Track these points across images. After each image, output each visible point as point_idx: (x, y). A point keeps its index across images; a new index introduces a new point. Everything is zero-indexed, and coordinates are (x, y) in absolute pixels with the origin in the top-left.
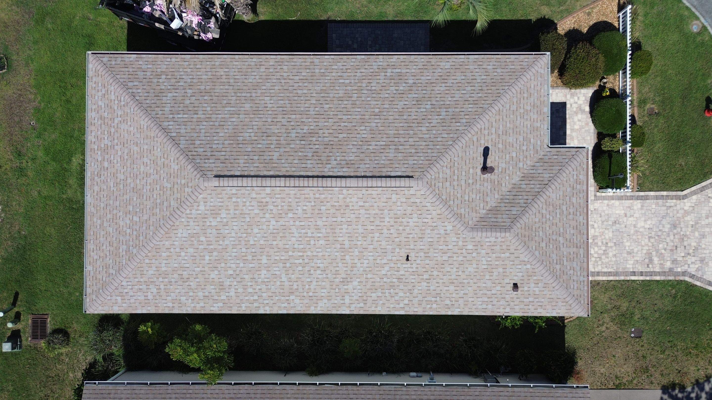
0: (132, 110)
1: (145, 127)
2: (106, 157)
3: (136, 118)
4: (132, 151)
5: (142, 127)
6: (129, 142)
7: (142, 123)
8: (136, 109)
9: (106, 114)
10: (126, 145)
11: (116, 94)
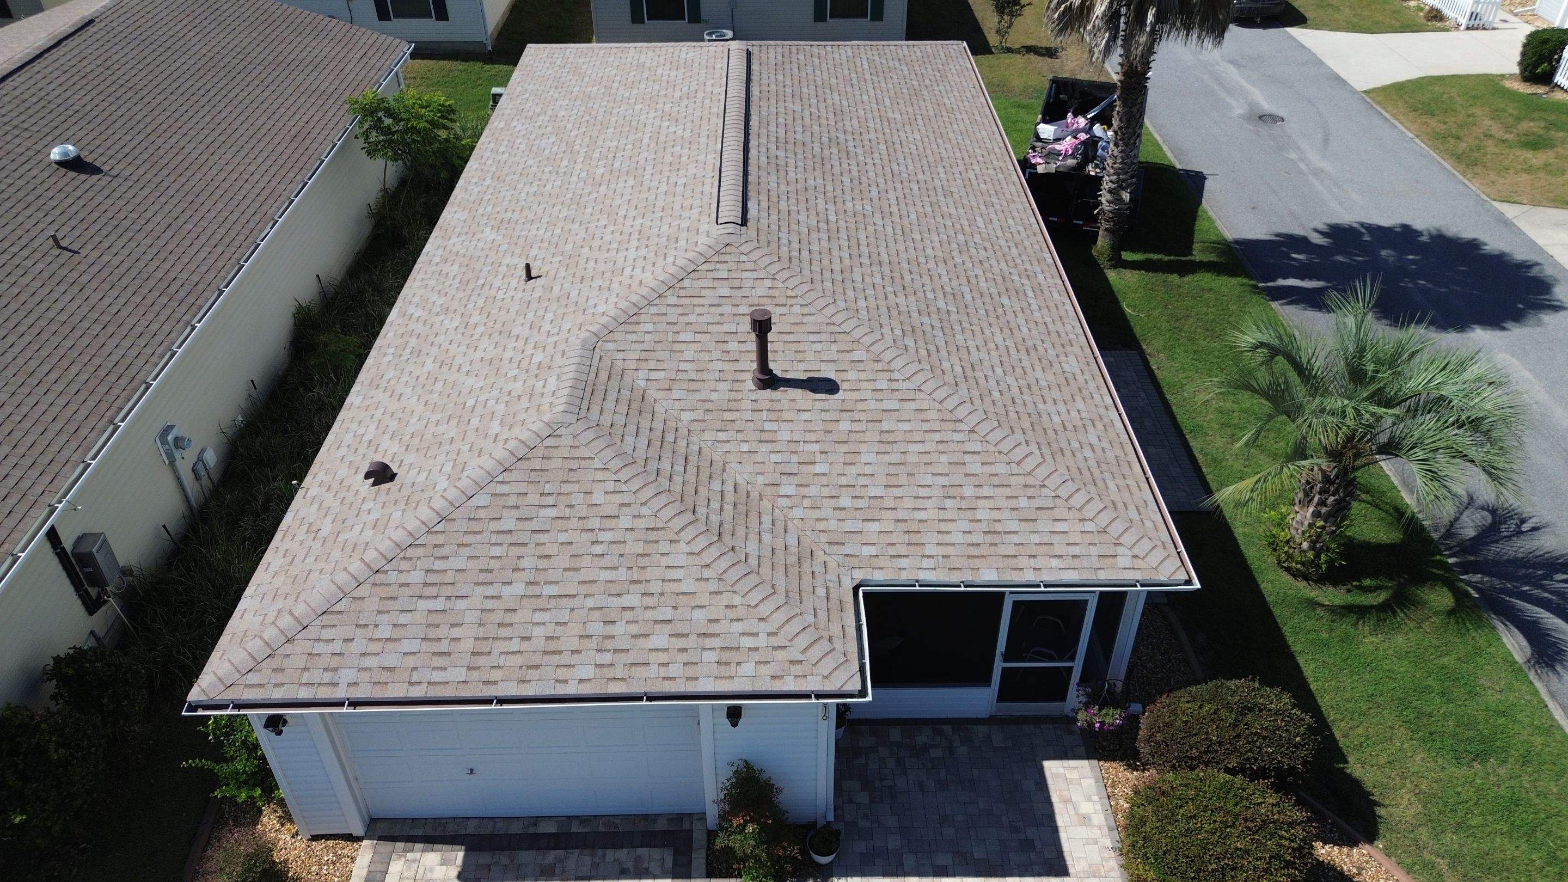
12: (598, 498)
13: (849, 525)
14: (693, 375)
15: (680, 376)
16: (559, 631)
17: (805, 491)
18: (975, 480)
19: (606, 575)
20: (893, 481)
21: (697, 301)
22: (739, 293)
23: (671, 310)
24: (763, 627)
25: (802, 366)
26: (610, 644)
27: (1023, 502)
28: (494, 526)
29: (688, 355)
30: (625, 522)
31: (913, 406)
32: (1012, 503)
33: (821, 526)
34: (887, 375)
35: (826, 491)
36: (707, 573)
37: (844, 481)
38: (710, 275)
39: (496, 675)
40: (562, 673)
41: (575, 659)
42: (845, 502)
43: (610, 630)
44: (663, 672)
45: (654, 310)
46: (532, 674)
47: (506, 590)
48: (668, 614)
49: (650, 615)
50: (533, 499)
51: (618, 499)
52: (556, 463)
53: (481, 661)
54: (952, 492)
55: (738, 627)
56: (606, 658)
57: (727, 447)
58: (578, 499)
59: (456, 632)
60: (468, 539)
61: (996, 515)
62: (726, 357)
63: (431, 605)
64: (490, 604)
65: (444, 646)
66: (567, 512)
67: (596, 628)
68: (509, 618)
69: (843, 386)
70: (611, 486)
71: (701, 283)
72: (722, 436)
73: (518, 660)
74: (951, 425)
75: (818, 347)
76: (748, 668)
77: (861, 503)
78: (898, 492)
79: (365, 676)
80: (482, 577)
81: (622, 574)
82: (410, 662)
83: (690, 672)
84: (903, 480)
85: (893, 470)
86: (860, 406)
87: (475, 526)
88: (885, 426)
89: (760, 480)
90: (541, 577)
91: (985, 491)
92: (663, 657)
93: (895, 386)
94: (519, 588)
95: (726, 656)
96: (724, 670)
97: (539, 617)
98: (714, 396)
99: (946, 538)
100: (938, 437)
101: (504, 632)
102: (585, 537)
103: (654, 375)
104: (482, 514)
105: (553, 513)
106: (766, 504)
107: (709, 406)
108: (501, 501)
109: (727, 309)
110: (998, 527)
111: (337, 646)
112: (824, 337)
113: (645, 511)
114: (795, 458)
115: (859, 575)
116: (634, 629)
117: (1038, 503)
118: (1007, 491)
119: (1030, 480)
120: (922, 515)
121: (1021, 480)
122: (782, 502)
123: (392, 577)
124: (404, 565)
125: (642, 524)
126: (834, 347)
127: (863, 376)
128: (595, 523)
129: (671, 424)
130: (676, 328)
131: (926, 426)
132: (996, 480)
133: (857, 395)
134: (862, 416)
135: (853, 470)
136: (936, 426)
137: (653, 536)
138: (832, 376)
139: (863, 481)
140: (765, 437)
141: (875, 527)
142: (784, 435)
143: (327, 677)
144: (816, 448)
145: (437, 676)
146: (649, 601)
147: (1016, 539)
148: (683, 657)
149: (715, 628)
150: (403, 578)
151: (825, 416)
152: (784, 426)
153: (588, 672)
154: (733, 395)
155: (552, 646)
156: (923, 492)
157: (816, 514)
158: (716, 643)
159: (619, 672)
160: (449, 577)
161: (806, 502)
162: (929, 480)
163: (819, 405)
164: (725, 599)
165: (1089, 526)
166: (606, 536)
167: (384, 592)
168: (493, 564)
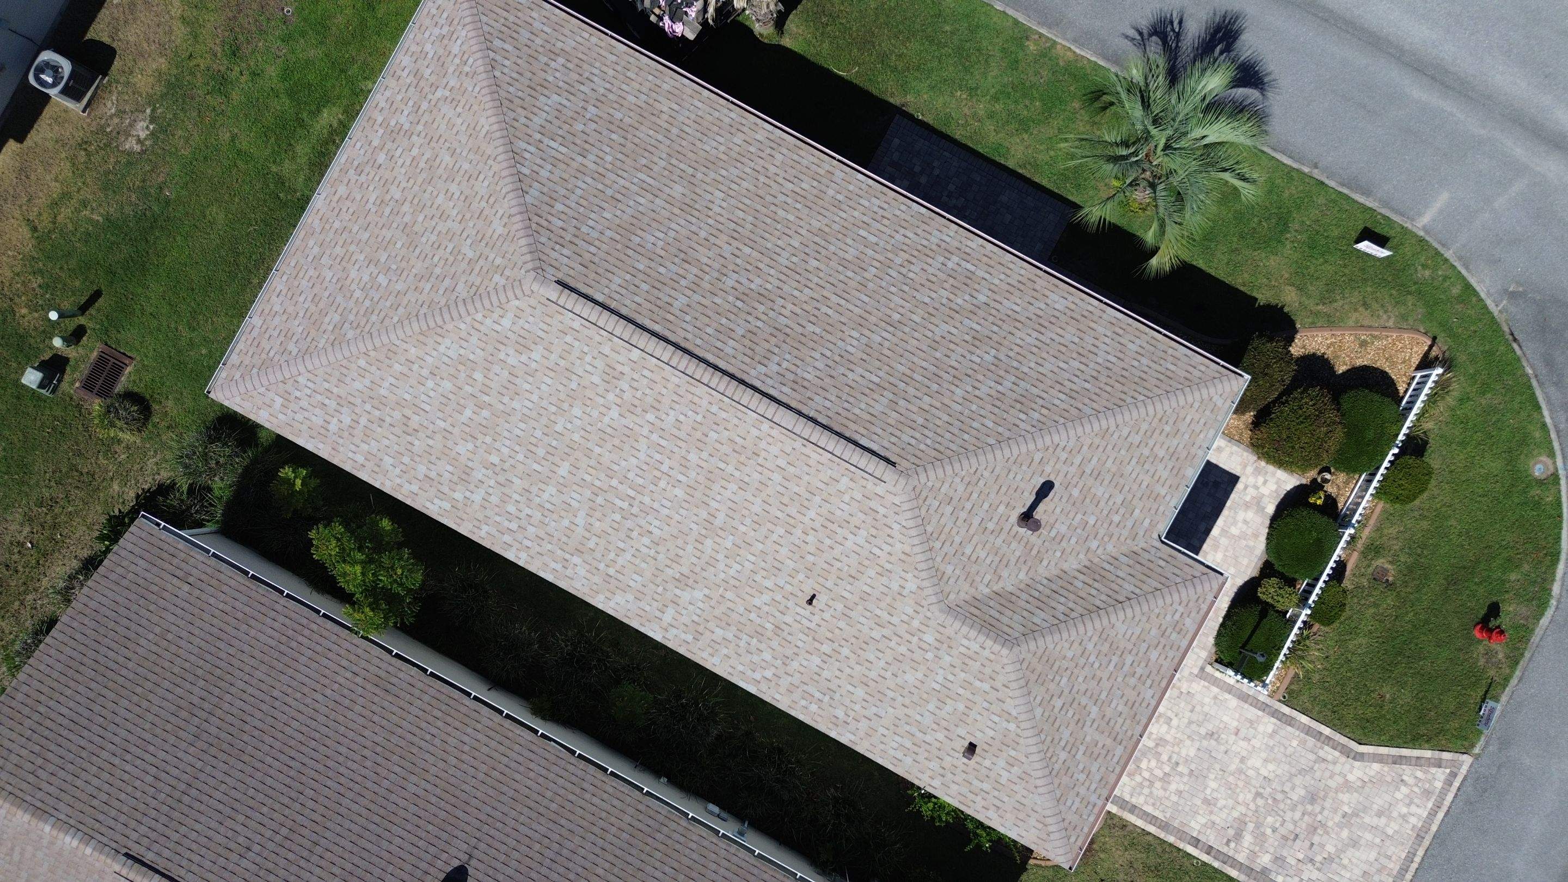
0: (477, 89)
1: (484, 131)
2: (389, 145)
3: (475, 107)
4: (438, 160)
5: (478, 128)
6: (442, 140)
7: (483, 121)
8: (483, 92)
9: (429, 71)
10: (433, 144)
11: (465, 48)
12: (1070, 654)
13: (1129, 524)
14: (997, 559)
15: (994, 566)
16: (1125, 699)
17: (1100, 536)
18: (1143, 444)
19: (1111, 667)
20: (1119, 487)
21: (947, 530)
22: (954, 502)
23: (945, 549)
24: (1176, 606)
25: (1026, 494)
26: (1144, 678)
27: (1167, 429)
28: (1056, 710)
29: (983, 555)
30: (1090, 646)
31: (1085, 448)
32: (1164, 434)
33: (1122, 539)
34: (1059, 450)
35: (1105, 525)
36: (1137, 619)
37: (1105, 512)
38: (931, 511)
39: (1129, 733)
40: (1144, 705)
41: (1141, 696)
42: (1116, 518)
43: (1137, 675)
44: (1169, 660)
45: (939, 559)
46: (1137, 718)
47: (1093, 716)
48: (1145, 646)
49: (1140, 654)
50: (1052, 686)
51: (1076, 645)
52: (1039, 668)
53: (1119, 737)
54: (1142, 461)
55: (1169, 617)
56: (1149, 682)
57: (1053, 563)
58: (1065, 664)
59: (1100, 745)
60: (1057, 725)
61: (1165, 447)
62: (995, 533)
63: (1080, 753)
64: (1095, 725)
65: (1104, 752)
66: (1069, 672)
67: (1132, 681)
68: (1106, 719)
69: (1052, 478)
70: (1067, 645)
71: (934, 521)
72: (1045, 563)
73: (1128, 722)
74: (1108, 435)
75: (1019, 477)
76: (1188, 621)
77: (1122, 511)
78: (1126, 488)
79: (1098, 791)
80: (1080, 725)
81: (1115, 659)
82: (1103, 769)
83: (1175, 648)
84: (1122, 481)
85: (1113, 484)
86: (1069, 476)
87: (1051, 720)
88: (1088, 471)
89: (1081, 556)
90: (1095, 697)
91: (1151, 443)
92: (1163, 657)
93: (1068, 449)
94: (1094, 710)
95: (1177, 629)
96: (1183, 633)
97: (1113, 705)
98: (1017, 554)
99: (1162, 480)
100: (1110, 447)
101: (1112, 724)
102: (1086, 668)
103: (986, 581)
104: (1046, 714)
105: (1064, 680)
106: (1096, 560)
107: (1022, 560)
108: (1045, 703)
109: (963, 515)
110: (1171, 450)
111: (1078, 800)
112: (1014, 468)
113: (1089, 634)
114: (1079, 531)
115: (1156, 536)
116: (1143, 664)
117: (1171, 422)
118: (1158, 432)
119: (1159, 416)
120: (1145, 484)
121: (1156, 420)
122: (1100, 552)
123: (1057, 767)
124: (1054, 759)
125: (1095, 638)
126: (1024, 468)
127: (1052, 463)
128: (1082, 661)
129: (1022, 586)
130: (960, 553)
131: (1101, 449)
132: (1149, 433)
133: (1061, 475)
134: (1076, 479)
135: (1102, 504)
136: (1104, 443)
137: (1104, 636)
138: (1042, 481)
139: (1111, 503)
140: (1058, 540)
141: (1137, 512)
142: (1064, 529)
143: (1090, 807)
144: (1079, 516)
145: (1115, 760)
146: (1134, 652)
147: (1181, 446)
148: (1167, 648)
149: (1163, 628)
150: (1060, 762)
151: (1064, 500)
152: (1057, 525)
153: (1150, 692)
154: (1023, 543)
155: (1130, 703)
156: (1134, 476)
157: (1115, 538)
158: (1169, 630)
159: (1158, 679)
160: (1072, 740)
161: (1106, 539)
162: (1130, 468)
163: (1056, 500)
164: (1153, 616)
165: (1196, 405)
166: (1092, 659)
167: (1063, 772)
168: (1076, 718)
